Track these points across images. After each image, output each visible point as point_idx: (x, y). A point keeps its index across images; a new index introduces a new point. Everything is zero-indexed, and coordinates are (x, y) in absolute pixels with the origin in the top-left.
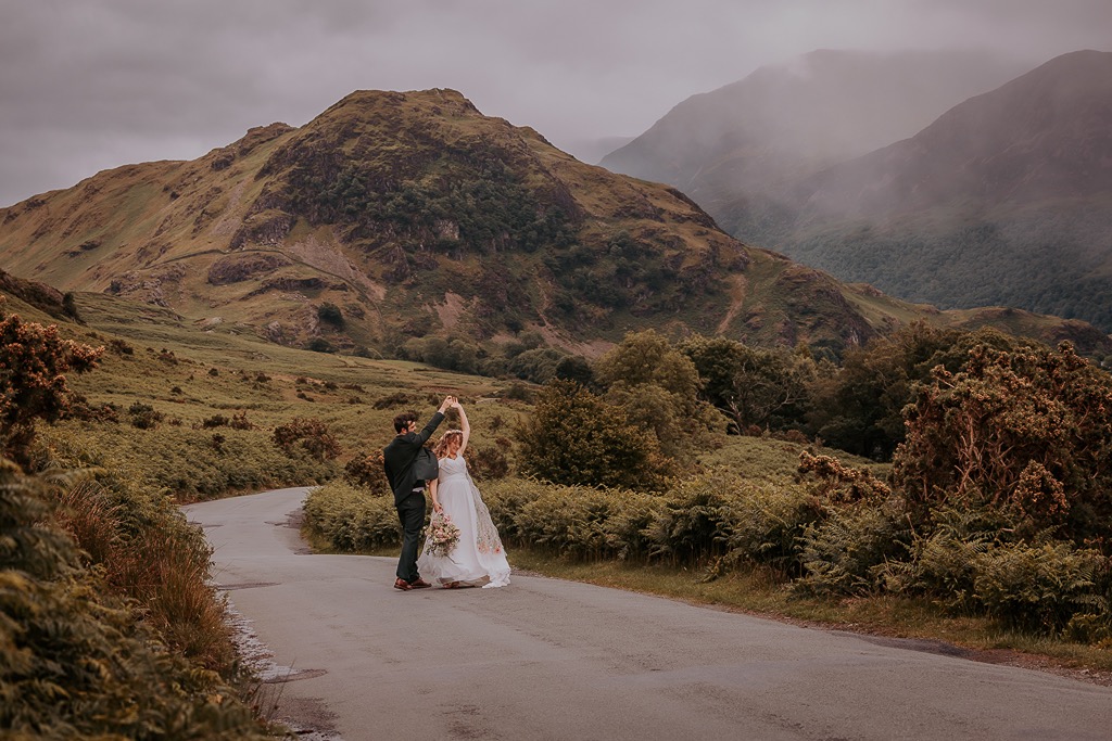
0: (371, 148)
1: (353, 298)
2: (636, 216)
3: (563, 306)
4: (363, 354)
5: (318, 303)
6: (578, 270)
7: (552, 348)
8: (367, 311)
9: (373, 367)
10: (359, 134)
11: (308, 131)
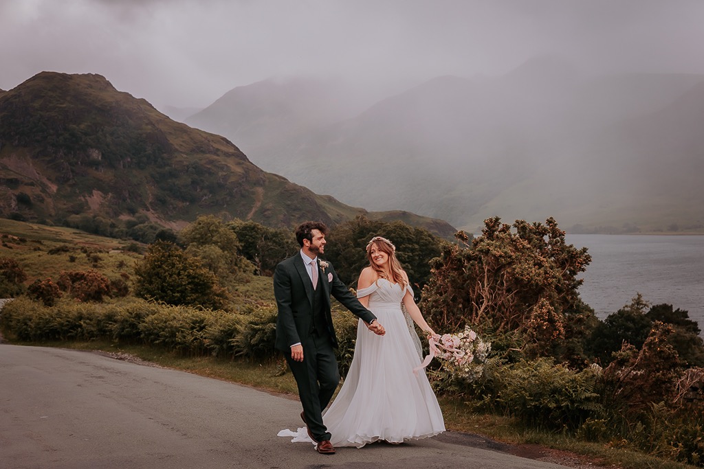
0: (51, 105)
1: (37, 190)
2: (203, 152)
3: (160, 201)
4: (44, 223)
5: (17, 192)
6: (169, 181)
7: (153, 223)
8: (46, 198)
9: (49, 230)
10: (44, 96)
11: (13, 93)
